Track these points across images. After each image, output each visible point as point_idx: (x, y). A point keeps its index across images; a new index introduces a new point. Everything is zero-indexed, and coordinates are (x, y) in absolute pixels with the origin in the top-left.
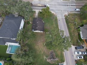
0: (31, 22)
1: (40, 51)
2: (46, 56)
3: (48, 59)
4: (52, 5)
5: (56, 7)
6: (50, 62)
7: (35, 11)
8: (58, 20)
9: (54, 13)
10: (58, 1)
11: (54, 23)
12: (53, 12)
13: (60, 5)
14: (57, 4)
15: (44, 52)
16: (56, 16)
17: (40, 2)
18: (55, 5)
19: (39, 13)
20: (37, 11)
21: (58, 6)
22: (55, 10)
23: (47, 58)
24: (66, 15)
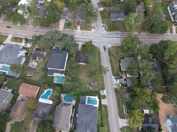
0: (74, 55)
1: (84, 81)
2: (89, 85)
3: (91, 87)
4: (96, 37)
5: (99, 39)
6: (92, 89)
7: (78, 44)
8: (101, 53)
9: (98, 46)
10: (102, 33)
11: (97, 56)
12: (96, 45)
13: (103, 37)
14: (101, 36)
15: (87, 81)
16: (99, 48)
17: (83, 33)
18: (99, 37)
19: (83, 45)
20: (80, 44)
21: (101, 38)
22: (98, 42)
23: (89, 86)
24: (109, 48)
